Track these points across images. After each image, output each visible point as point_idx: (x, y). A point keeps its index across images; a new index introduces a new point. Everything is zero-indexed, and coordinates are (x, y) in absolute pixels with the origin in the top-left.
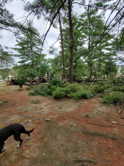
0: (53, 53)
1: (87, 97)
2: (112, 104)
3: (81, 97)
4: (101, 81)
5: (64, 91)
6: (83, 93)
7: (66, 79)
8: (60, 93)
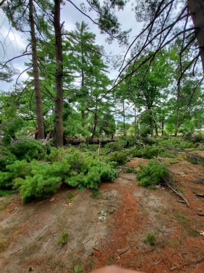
0: (9, 79)
1: (111, 178)
2: (157, 184)
3: (100, 182)
4: (113, 143)
5: (56, 174)
6: (102, 172)
7: (48, 140)
8: (46, 182)
